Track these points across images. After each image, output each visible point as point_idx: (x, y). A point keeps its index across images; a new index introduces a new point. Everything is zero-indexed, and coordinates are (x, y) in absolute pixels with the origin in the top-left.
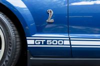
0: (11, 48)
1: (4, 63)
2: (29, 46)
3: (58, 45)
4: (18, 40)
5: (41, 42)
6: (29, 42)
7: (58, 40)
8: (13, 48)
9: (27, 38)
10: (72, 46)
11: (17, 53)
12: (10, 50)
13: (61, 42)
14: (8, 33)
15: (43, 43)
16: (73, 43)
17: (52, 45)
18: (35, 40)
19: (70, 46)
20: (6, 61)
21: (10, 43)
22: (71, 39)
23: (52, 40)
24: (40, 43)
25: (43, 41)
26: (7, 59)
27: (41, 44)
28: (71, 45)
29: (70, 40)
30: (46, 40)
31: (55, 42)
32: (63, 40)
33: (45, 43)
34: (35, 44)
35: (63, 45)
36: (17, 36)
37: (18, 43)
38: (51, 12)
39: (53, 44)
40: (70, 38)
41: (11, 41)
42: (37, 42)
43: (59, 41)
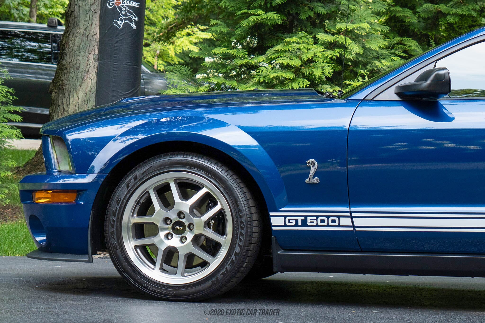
0: (244, 232)
1: (233, 257)
2: (274, 228)
3: (328, 226)
4: (255, 217)
5: (297, 221)
6: (275, 221)
7: (328, 217)
8: (247, 231)
9: (271, 214)
10: (357, 229)
11: (254, 241)
12: (241, 234)
13: (334, 221)
14: (237, 205)
15: (300, 223)
16: (358, 222)
17: (317, 226)
18: (285, 217)
19: (352, 229)
20: (236, 254)
21: (242, 222)
22: (353, 214)
23: (317, 217)
24: (294, 223)
25: (300, 219)
26: (237, 250)
27: (296, 225)
28: (353, 226)
29: (352, 217)
30: (306, 217)
31: (322, 221)
32: (339, 217)
33: (304, 223)
34: (285, 225)
35: (339, 226)
36: (253, 210)
37: (255, 224)
38: (313, 163)
39: (319, 224)
40: (351, 212)
41: (243, 220)
42: (289, 220)
43: (330, 219)
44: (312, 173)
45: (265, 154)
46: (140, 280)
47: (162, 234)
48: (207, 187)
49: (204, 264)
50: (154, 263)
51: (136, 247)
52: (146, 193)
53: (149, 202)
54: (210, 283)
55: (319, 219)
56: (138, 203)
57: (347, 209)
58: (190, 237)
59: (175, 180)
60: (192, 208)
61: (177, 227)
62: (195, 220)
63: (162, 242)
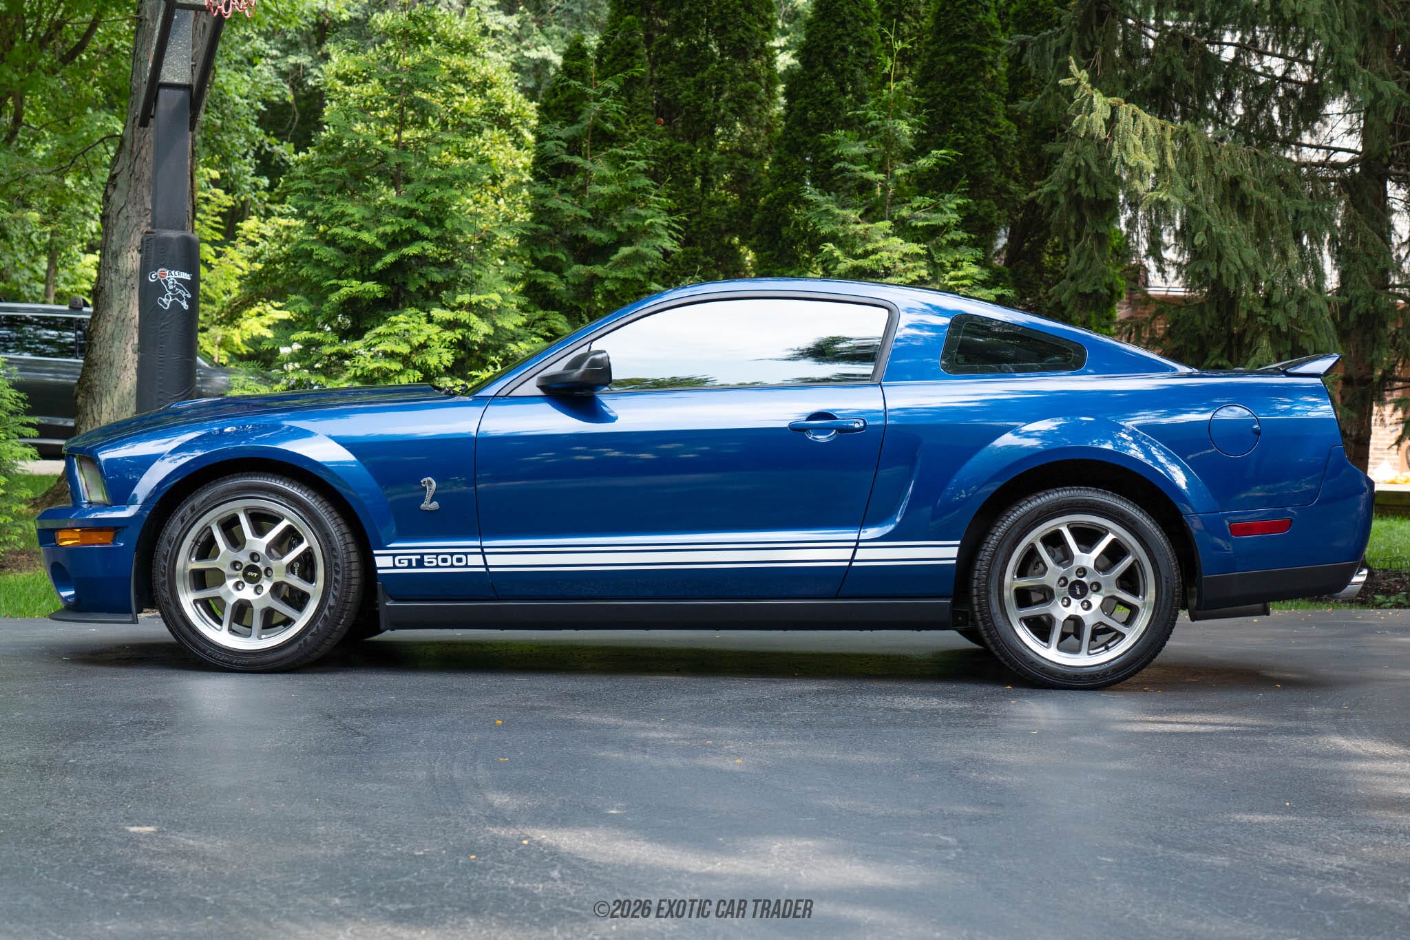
0: (339, 577)
1: (326, 612)
2: (380, 571)
3: (452, 566)
4: (354, 557)
5: (410, 561)
6: (383, 562)
7: (452, 554)
8: (343, 577)
9: (375, 552)
10: (491, 570)
11: (354, 588)
12: (336, 580)
13: (459, 560)
14: (330, 542)
15: (414, 564)
16: (491, 560)
17: (437, 566)
18: (394, 556)
19: (484, 570)
20: (330, 608)
21: (336, 565)
22: (486, 550)
23: (438, 554)
24: (406, 564)
25: (414, 558)
26: (331, 602)
27: (410, 566)
28: (486, 566)
29: (483, 554)
30: (422, 555)
31: (444, 560)
32: (466, 554)
33: (420, 564)
34: (395, 567)
35: (466, 566)
36: (352, 547)
37: (354, 566)
38: (430, 483)
39: (441, 564)
40: (482, 548)
41: (338, 561)
42: (400, 561)
43: (455, 557)
44: (428, 498)
45: (365, 472)
46: (203, 645)
47: (230, 583)
48: (289, 519)
49: (288, 622)
50: (220, 622)
51: (195, 602)
52: (207, 528)
53: (211, 541)
54: (295, 647)
55: (440, 557)
56: (196, 542)
57: (478, 543)
58: (267, 586)
59: (246, 511)
60: (269, 548)
61: (250, 574)
62: (274, 564)
63: (229, 593)
